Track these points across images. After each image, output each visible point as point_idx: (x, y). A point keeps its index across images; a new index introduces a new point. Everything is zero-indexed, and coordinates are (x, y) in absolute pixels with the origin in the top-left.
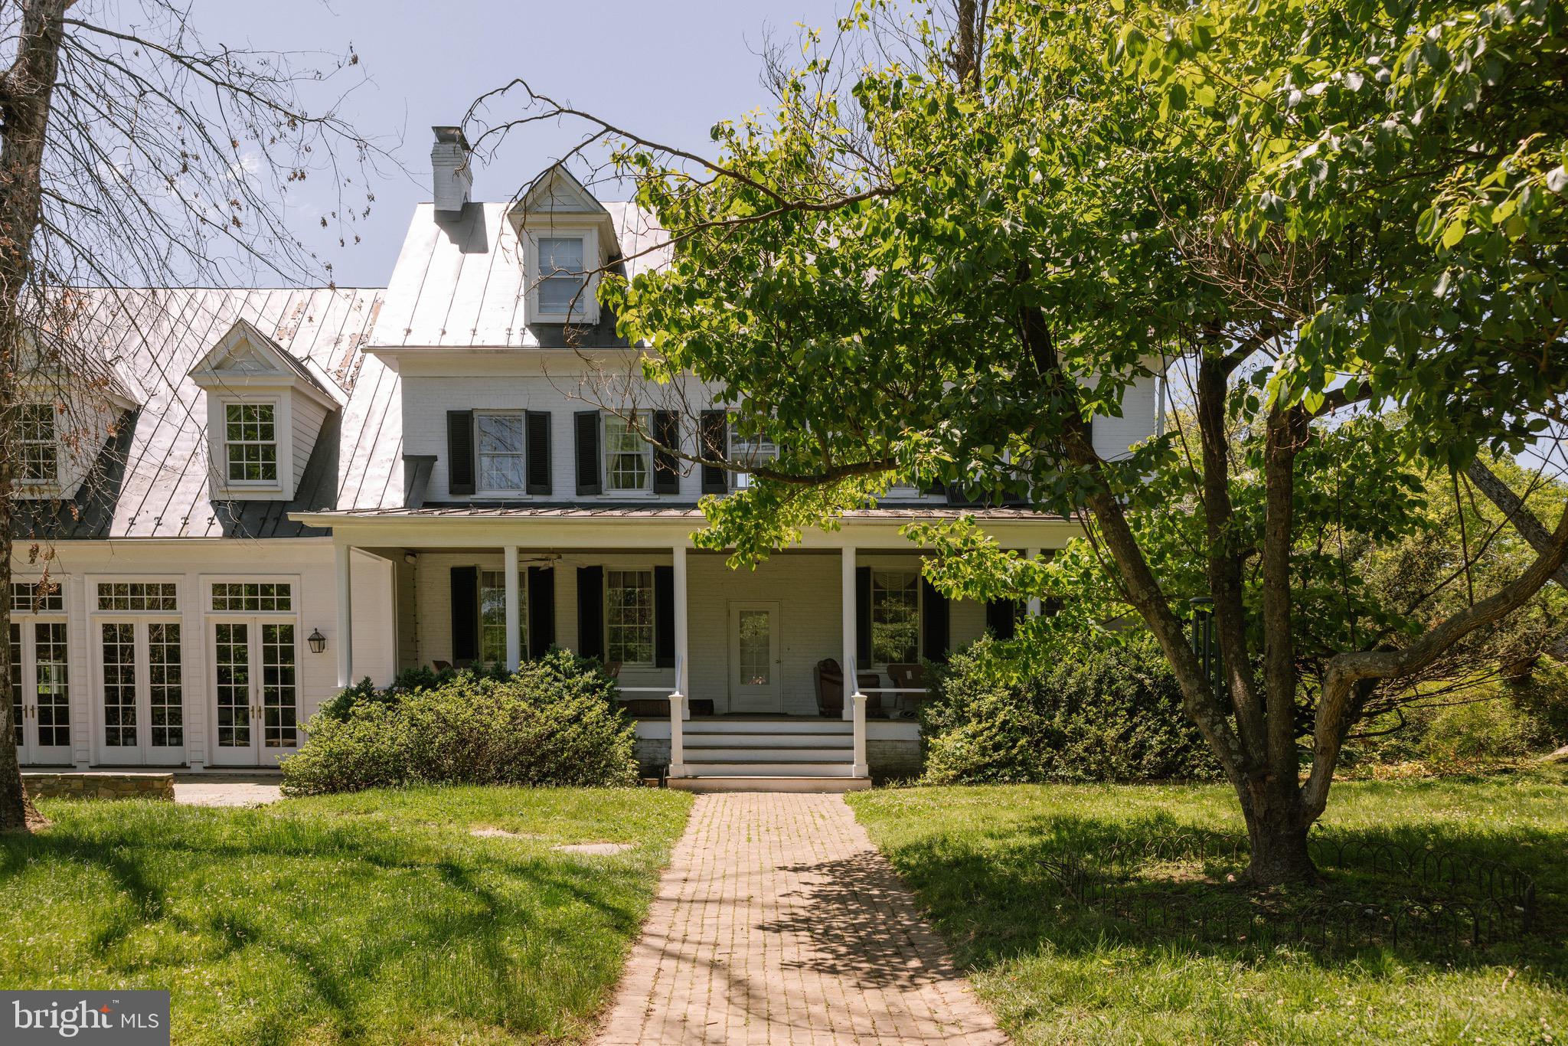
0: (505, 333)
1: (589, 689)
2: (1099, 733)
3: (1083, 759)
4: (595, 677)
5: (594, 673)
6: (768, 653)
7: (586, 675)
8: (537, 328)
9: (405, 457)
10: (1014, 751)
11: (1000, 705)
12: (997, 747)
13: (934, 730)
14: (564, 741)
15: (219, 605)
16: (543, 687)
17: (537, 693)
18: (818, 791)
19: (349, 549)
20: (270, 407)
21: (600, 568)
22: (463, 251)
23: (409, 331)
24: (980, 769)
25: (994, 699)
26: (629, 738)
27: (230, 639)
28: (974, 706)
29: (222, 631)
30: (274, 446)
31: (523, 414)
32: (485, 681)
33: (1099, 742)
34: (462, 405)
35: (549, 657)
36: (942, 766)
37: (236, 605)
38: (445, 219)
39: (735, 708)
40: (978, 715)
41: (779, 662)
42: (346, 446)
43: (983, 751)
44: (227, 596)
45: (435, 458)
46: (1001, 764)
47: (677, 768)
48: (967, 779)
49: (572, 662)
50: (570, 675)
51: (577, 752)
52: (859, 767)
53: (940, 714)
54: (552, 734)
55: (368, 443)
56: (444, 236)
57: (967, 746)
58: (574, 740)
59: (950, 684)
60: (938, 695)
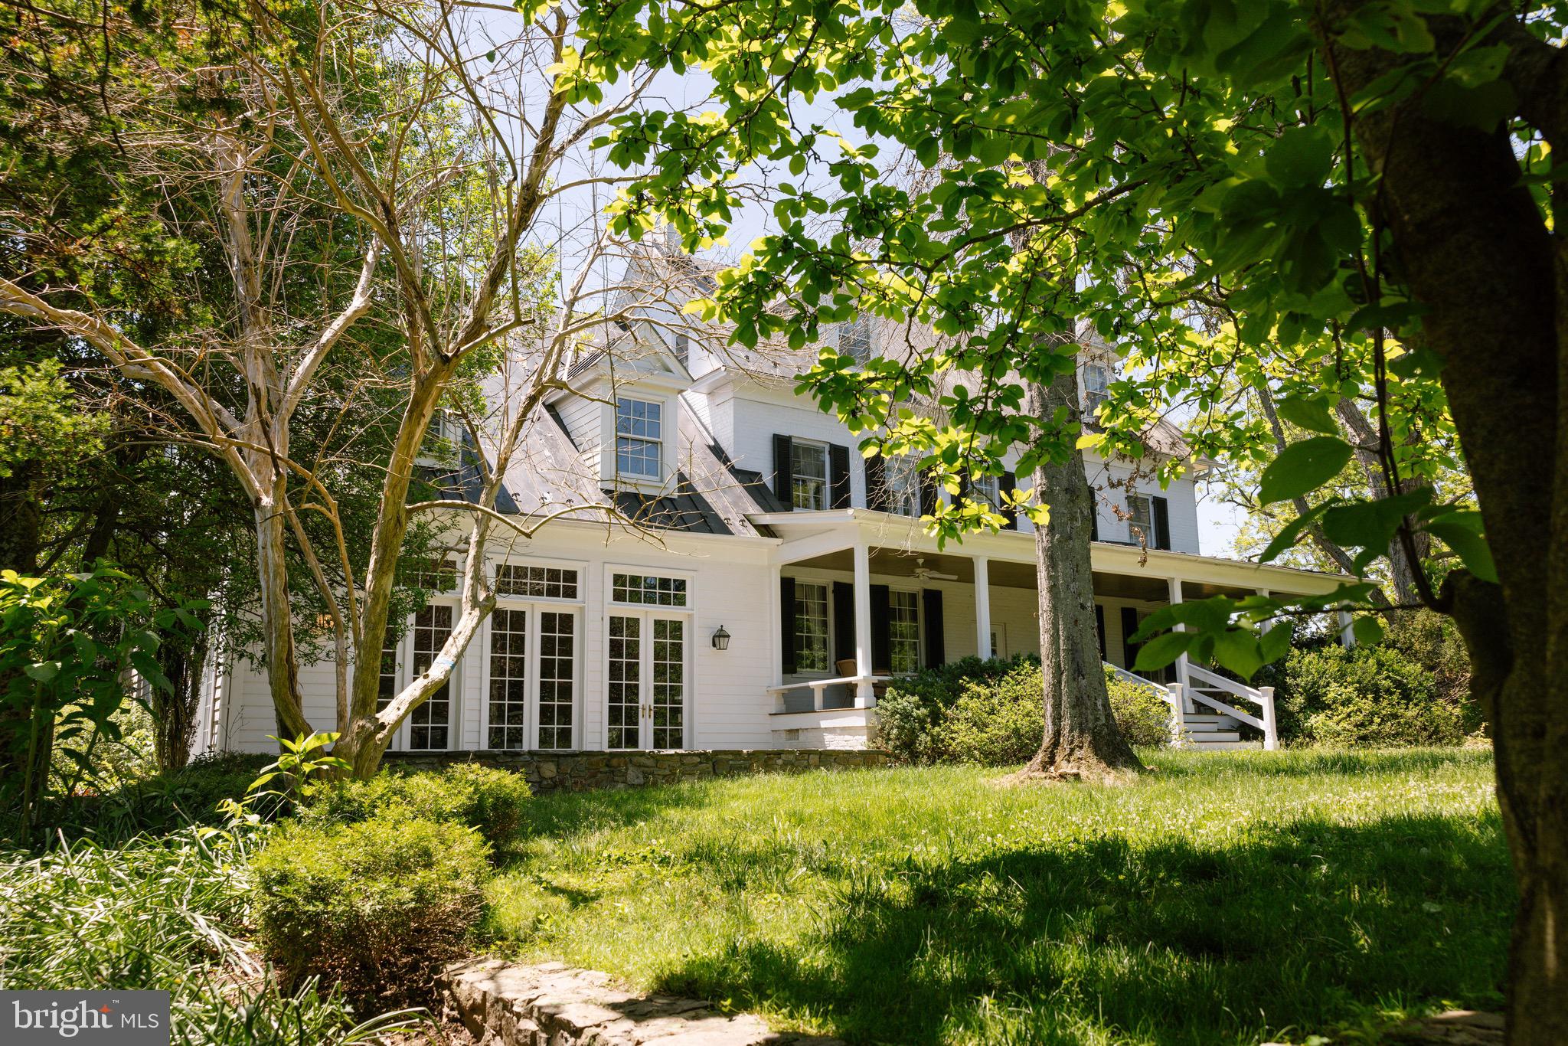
9: (735, 471)
15: (619, 596)
20: (657, 407)
27: (622, 634)
29: (616, 625)
30: (658, 444)
31: (827, 446)
37: (635, 598)
44: (627, 588)
45: (759, 475)
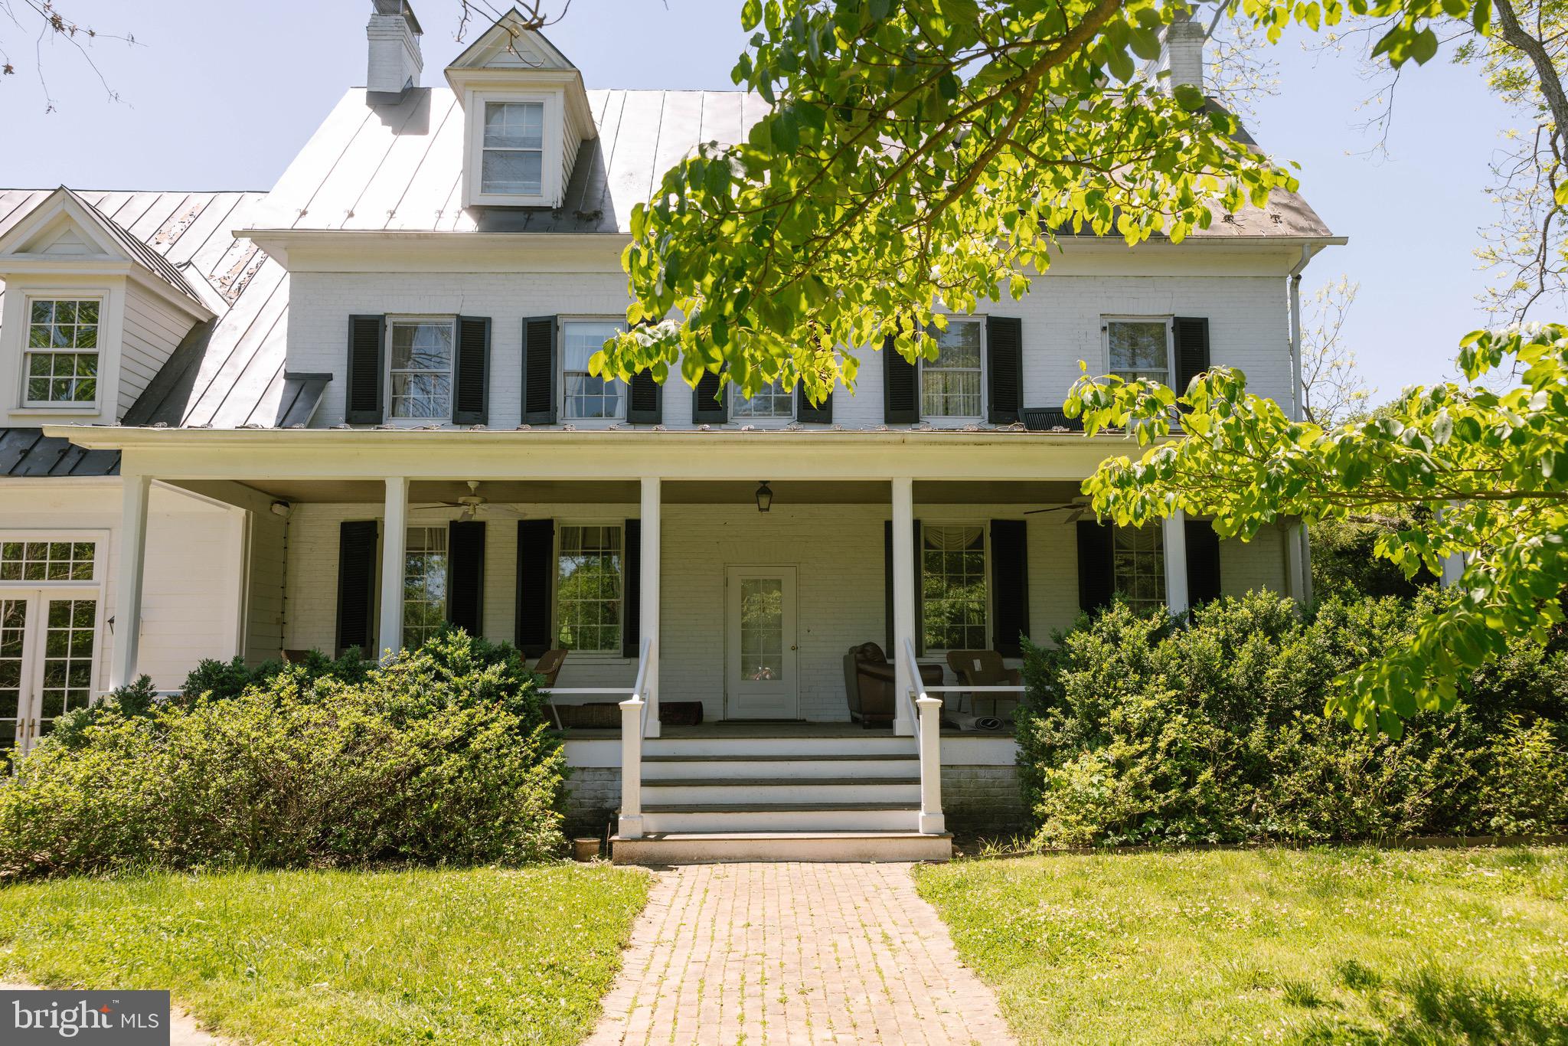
0: (434, 217)
1: (490, 693)
2: (1331, 759)
3: (1306, 803)
4: (506, 673)
5: (503, 665)
6: (780, 635)
7: (491, 669)
8: (481, 212)
9: (288, 376)
10: (1194, 791)
11: (1161, 713)
12: (1162, 784)
13: (1049, 754)
14: (436, 781)
16: (413, 689)
17: (404, 699)
18: (864, 859)
19: (147, 482)
20: (95, 306)
21: (549, 523)
22: (394, 132)
23: (304, 213)
24: (1136, 820)
25: (1151, 703)
26: (553, 772)
28: (1116, 714)
30: (95, 356)
31: (454, 320)
32: (324, 682)
33: (1329, 773)
34: (369, 306)
35: (432, 642)
36: (1072, 818)
38: (379, 100)
39: (734, 714)
40: (1124, 729)
41: (795, 648)
42: (209, 364)
43: (1138, 791)
45: (329, 377)
46: (1169, 814)
47: (631, 821)
48: (1114, 839)
49: (466, 650)
50: (461, 670)
51: (458, 800)
52: (929, 817)
53: (1057, 726)
54: (417, 770)
55: (241, 360)
56: (376, 119)
57: (1111, 782)
58: (452, 780)
59: (1072, 679)
60: (1048, 697)
